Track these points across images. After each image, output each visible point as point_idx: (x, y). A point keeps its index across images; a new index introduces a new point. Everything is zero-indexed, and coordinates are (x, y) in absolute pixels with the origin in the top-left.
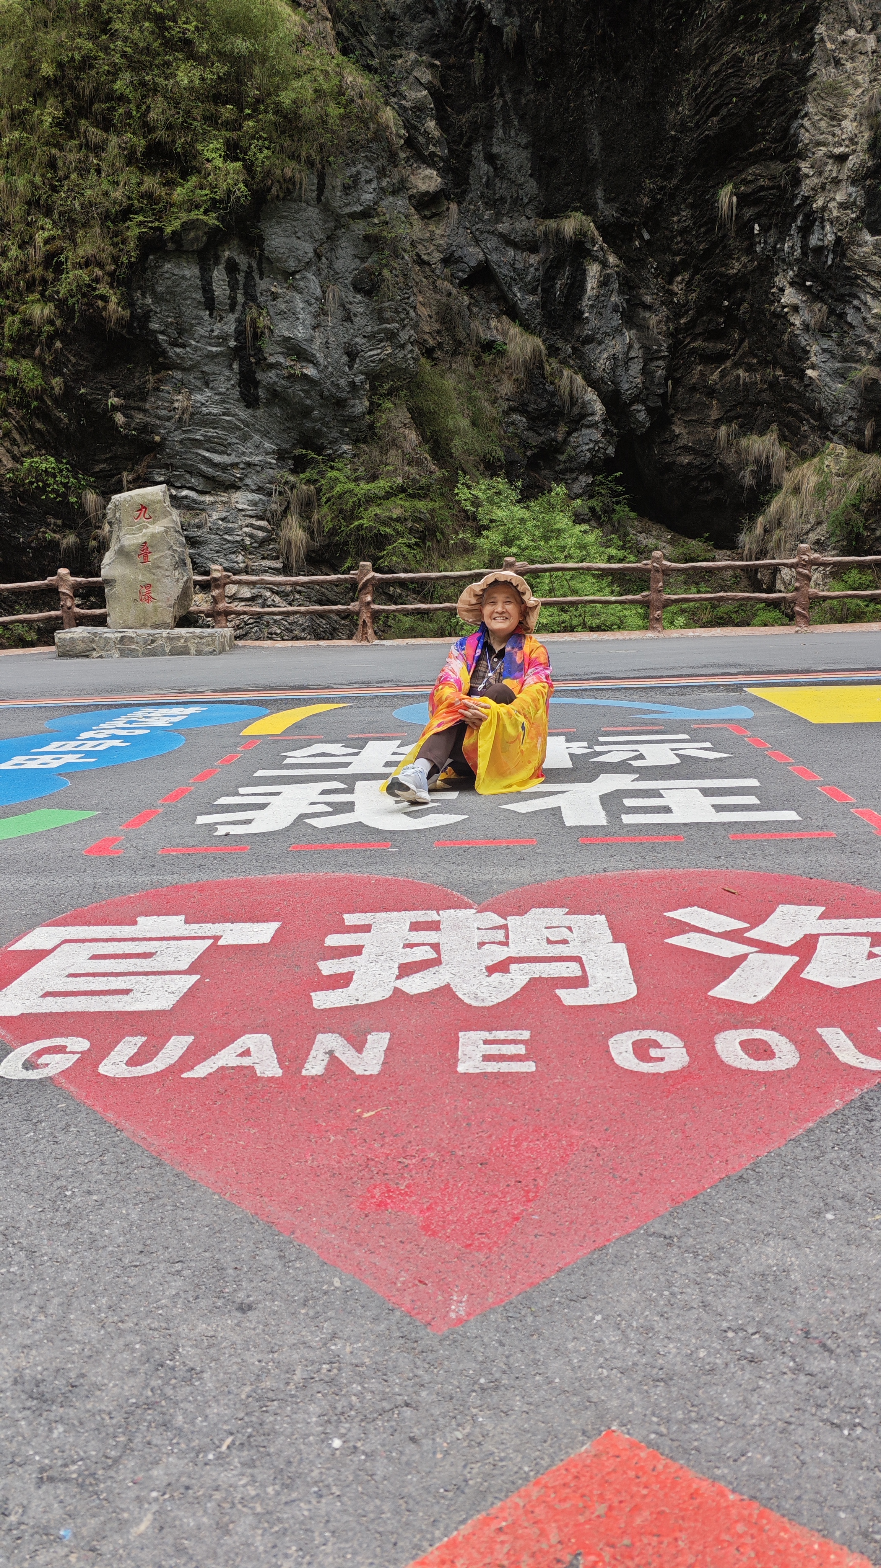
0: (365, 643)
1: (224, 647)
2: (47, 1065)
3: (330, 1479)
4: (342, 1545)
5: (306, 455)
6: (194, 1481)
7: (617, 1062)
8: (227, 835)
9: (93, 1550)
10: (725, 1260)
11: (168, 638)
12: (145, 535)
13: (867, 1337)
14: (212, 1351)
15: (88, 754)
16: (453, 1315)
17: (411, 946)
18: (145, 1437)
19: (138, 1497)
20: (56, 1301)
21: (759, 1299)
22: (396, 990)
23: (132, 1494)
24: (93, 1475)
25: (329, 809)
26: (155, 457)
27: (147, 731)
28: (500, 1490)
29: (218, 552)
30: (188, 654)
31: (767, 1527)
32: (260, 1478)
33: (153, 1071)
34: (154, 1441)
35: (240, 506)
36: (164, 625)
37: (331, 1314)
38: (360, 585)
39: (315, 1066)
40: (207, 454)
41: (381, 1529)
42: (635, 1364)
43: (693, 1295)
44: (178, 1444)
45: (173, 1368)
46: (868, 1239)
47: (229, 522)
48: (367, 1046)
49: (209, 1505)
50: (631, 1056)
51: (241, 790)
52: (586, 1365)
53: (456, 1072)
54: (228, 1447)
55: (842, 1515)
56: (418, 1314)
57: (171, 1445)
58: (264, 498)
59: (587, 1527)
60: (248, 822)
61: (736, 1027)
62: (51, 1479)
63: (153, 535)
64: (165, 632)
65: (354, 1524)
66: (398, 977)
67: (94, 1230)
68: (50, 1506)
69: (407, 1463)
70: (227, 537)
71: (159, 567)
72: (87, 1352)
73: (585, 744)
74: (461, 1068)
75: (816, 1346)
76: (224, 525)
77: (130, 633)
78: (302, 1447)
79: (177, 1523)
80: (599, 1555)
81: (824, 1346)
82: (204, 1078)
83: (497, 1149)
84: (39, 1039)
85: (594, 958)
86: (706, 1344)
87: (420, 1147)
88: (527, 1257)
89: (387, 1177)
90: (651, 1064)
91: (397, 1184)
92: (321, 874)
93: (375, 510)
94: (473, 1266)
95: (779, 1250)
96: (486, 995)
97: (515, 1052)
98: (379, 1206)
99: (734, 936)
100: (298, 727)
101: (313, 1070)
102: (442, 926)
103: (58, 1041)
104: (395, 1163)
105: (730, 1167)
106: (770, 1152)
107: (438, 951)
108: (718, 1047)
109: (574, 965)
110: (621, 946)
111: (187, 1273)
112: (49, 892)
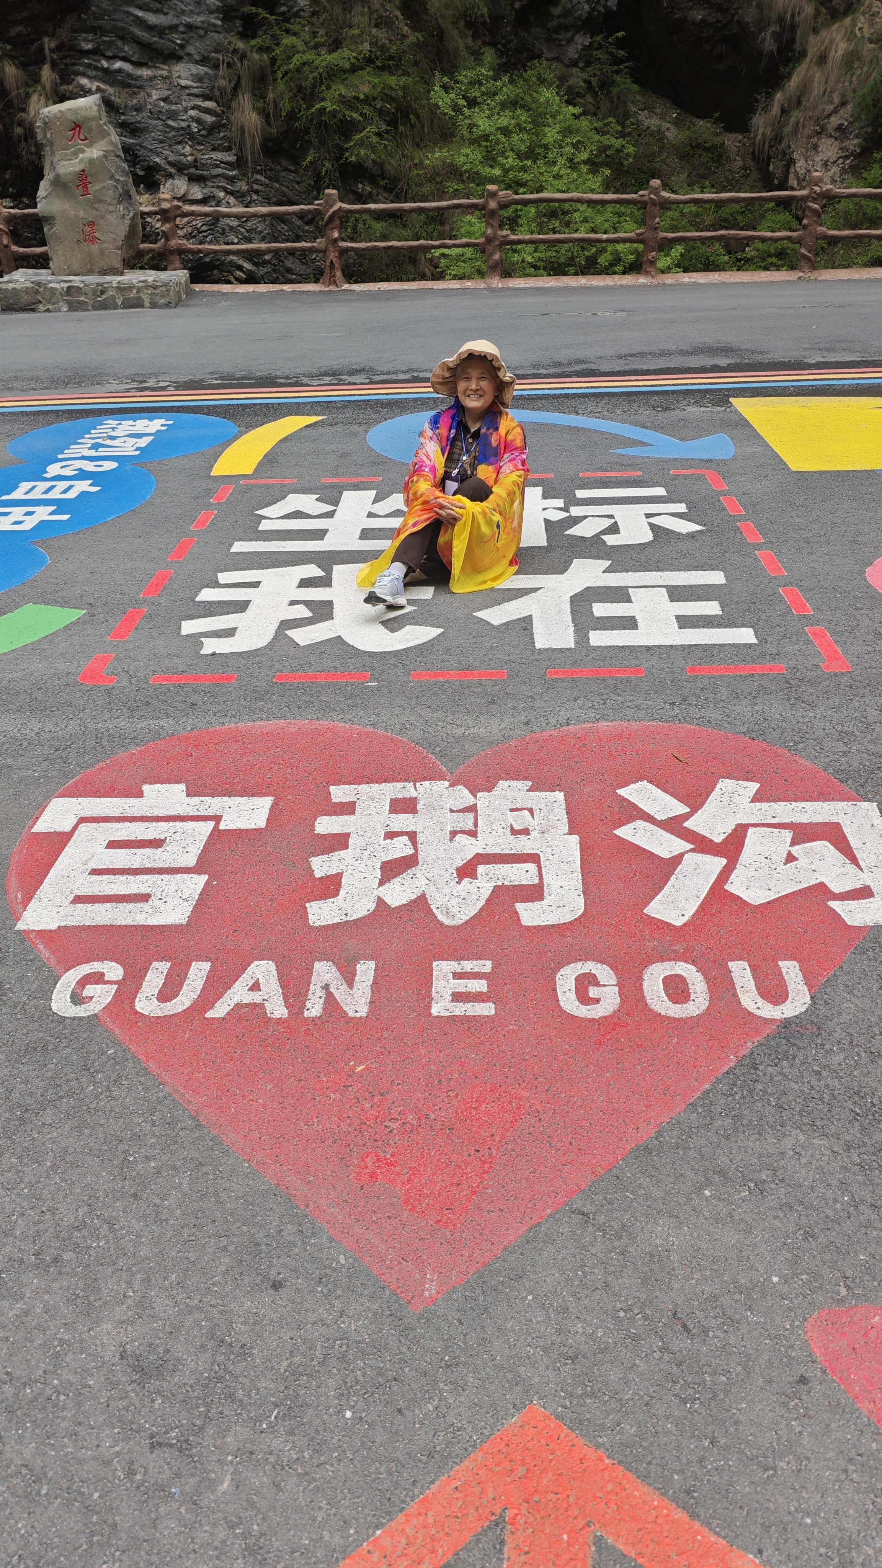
0: (333, 288)
1: (180, 297)
2: (91, 998)
3: (345, 1446)
4: (356, 1500)
5: (257, 15)
6: (255, 1447)
7: (562, 1004)
8: (214, 654)
9: (194, 1503)
10: (625, 1240)
11: (118, 288)
12: (82, 161)
13: (716, 1317)
14: (257, 1328)
15: (61, 505)
16: (427, 1294)
17: (392, 835)
18: (218, 1408)
19: (219, 1460)
20: (139, 1276)
21: (645, 1281)
22: (380, 901)
23: (215, 1458)
24: (187, 1441)
25: (307, 613)
27: (114, 465)
28: (457, 1456)
29: (162, 142)
30: (142, 306)
31: (627, 1486)
32: (298, 1443)
33: (180, 1009)
34: (226, 1412)
35: (183, 83)
36: (113, 271)
37: (339, 1292)
38: (326, 218)
39: (314, 1008)
40: (140, 14)
41: (380, 1487)
42: (553, 1344)
43: (599, 1274)
44: (241, 1414)
45: (231, 1345)
46: (732, 1217)
47: (171, 103)
48: (357, 979)
49: (267, 1467)
50: (573, 996)
51: (221, 578)
52: (519, 1343)
53: (430, 1014)
54: (275, 1417)
55: (676, 1477)
56: (401, 1292)
57: (236, 1415)
58: (210, 71)
59: (513, 1486)
60: (230, 633)
61: (662, 959)
62: (160, 1444)
63: (91, 161)
64: (115, 280)
65: (362, 1483)
66: (382, 883)
67: (157, 1201)
68: (162, 1467)
69: (397, 1433)
70: (170, 122)
71: (101, 201)
72: (168, 1329)
73: (560, 503)
74: (435, 1010)
75: (679, 1326)
76: (167, 107)
77: (76, 281)
78: (325, 1417)
79: (247, 1482)
80: (519, 1509)
81: (685, 1326)
82: (223, 1019)
83: (462, 1112)
84: (78, 964)
85: (551, 857)
86: (604, 1324)
87: (401, 1108)
88: (481, 1234)
89: (377, 1144)
90: (589, 1007)
91: (384, 1152)
92: (306, 722)
93: (340, 89)
94: (441, 1244)
95: (665, 1229)
96: (455, 910)
97: (478, 990)
98: (371, 1177)
99: (674, 826)
100: (270, 460)
101: (313, 1010)
102: (418, 807)
103: (96, 966)
104: (383, 1127)
105: (639, 1135)
106: (672, 1119)
107: (415, 844)
108: (645, 985)
109: (532, 867)
110: (575, 839)
111: (231, 1248)
112: (55, 743)
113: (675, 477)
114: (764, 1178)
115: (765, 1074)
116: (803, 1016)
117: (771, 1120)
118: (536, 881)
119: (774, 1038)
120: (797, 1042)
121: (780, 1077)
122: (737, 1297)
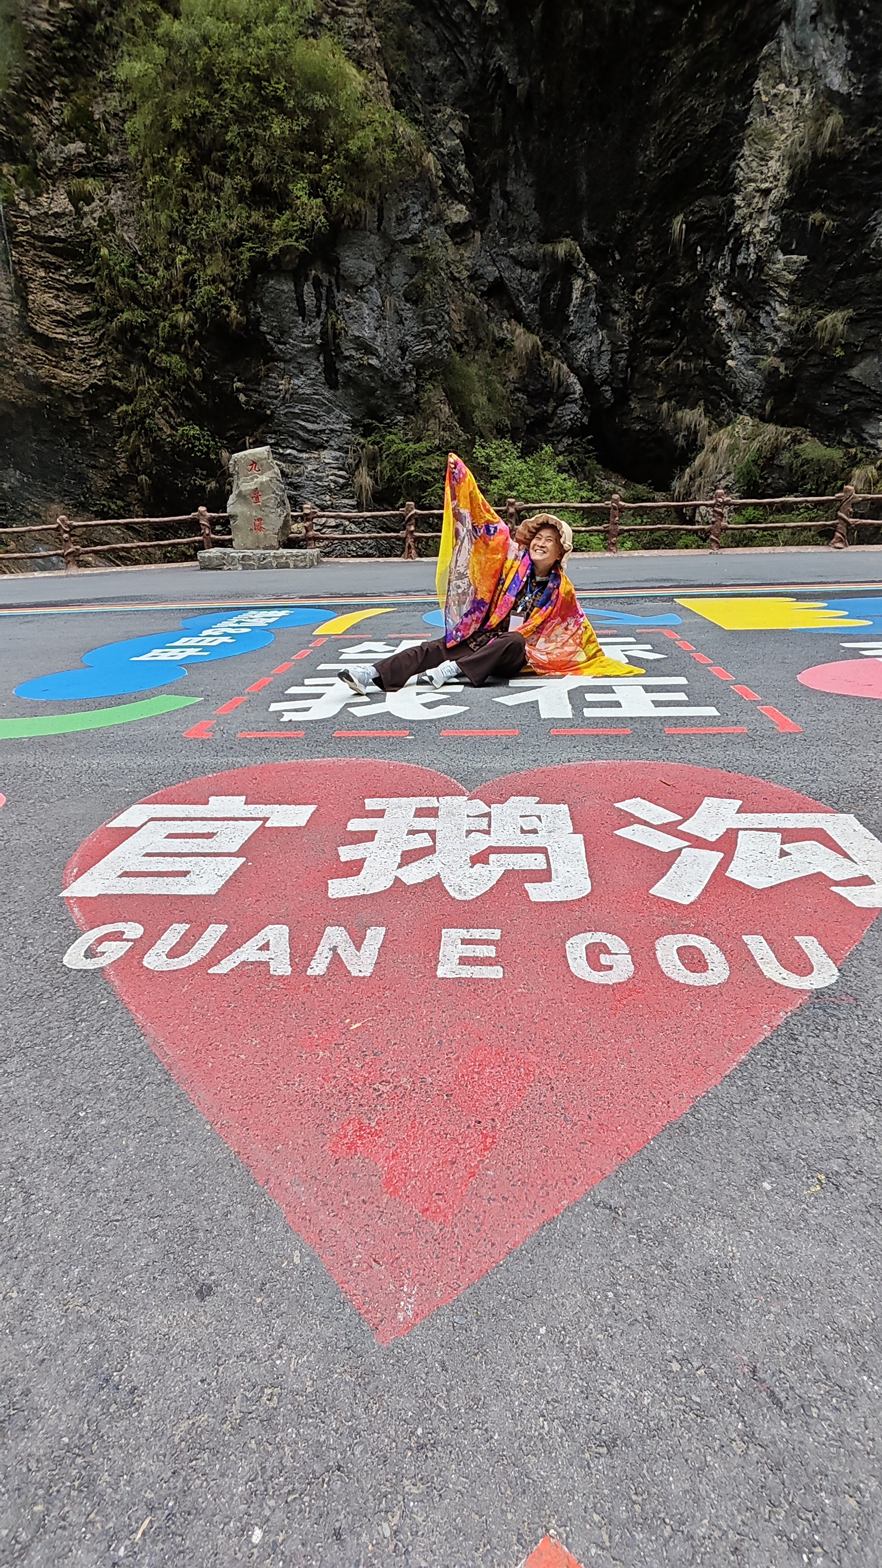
0: (409, 559)
1: (313, 563)
2: (104, 953)
5: (372, 424)
7: (573, 969)
8: (290, 721)
10: (668, 1247)
11: (275, 557)
12: (256, 482)
13: (816, 1382)
14: (161, 1360)
15: (205, 648)
16: (400, 1316)
17: (412, 832)
18: (63, 1507)
20: (33, 1269)
21: (703, 1312)
22: (397, 879)
26: (268, 426)
27: (249, 630)
29: (312, 493)
30: (289, 568)
33: (186, 965)
34: (72, 1517)
35: (327, 461)
36: (272, 547)
37: (284, 1306)
38: (406, 519)
39: (318, 966)
40: (303, 423)
43: (637, 1298)
44: (94, 1522)
45: (117, 1387)
46: (805, 1220)
47: (319, 472)
48: (365, 942)
50: (584, 963)
51: (307, 682)
52: (527, 1411)
53: (436, 976)
54: (144, 1534)
56: (367, 1312)
57: (86, 1524)
58: (343, 455)
60: (305, 710)
61: (673, 932)
63: (262, 483)
64: (272, 552)
66: (400, 866)
67: (93, 1167)
70: (318, 483)
71: (267, 506)
74: (440, 973)
75: (764, 1394)
76: (317, 474)
77: (248, 553)
78: (220, 1539)
82: (225, 975)
83: (463, 1076)
84: (104, 924)
85: (558, 850)
86: (651, 1383)
87: (395, 1070)
88: (479, 1230)
89: (362, 1109)
90: (601, 973)
91: (369, 1119)
92: (353, 759)
93: (419, 463)
94: (427, 1241)
95: (720, 1233)
96: (468, 887)
97: (486, 954)
98: (349, 1148)
99: (669, 829)
100: (356, 627)
101: (317, 969)
102: (439, 814)
103: (120, 926)
104: (371, 1090)
105: (671, 1110)
106: (708, 1092)
107: (434, 840)
108: (659, 954)
109: (541, 857)
110: (579, 837)
111: (161, 1234)
112: (151, 771)
113: (640, 634)
114: (836, 1168)
115: (807, 1045)
116: (834, 987)
117: (827, 1097)
118: (545, 867)
119: (808, 1008)
120: (835, 1013)
121: (826, 1049)
122: (840, 1347)
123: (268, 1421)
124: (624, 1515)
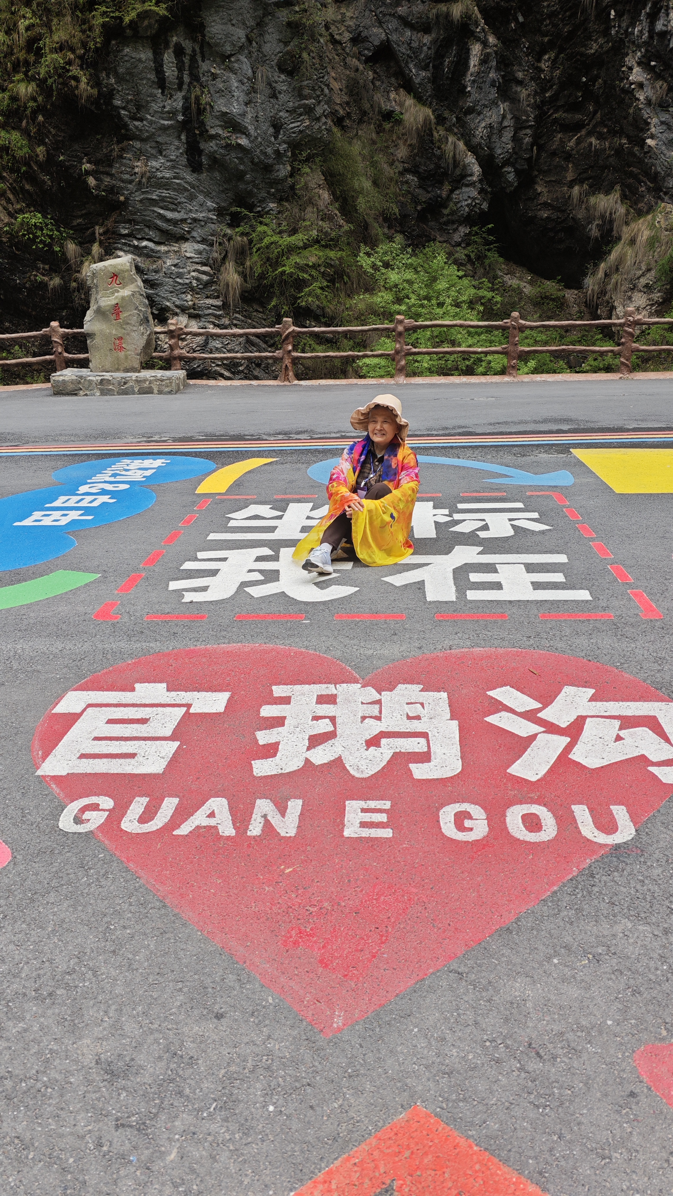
0: (287, 383)
1: (179, 387)
2: (89, 820)
3: (268, 1131)
4: (275, 1170)
5: (240, 212)
6: (197, 1129)
7: (443, 831)
8: (191, 602)
9: (148, 1169)
10: (491, 992)
11: (136, 380)
12: (116, 297)
13: (562, 1048)
14: (203, 1046)
15: (87, 510)
16: (335, 1025)
17: (316, 718)
18: (169, 1101)
19: (169, 1138)
20: (113, 1007)
21: (507, 1020)
22: (307, 761)
23: (165, 1136)
24: (144, 1123)
25: (260, 577)
26: (121, 214)
27: (127, 486)
28: (356, 1141)
29: (171, 292)
30: (152, 393)
31: (491, 1167)
32: (231, 1128)
33: (154, 828)
34: (175, 1104)
35: (188, 255)
36: (133, 370)
37: (267, 1022)
38: (283, 337)
39: (255, 829)
40: (162, 212)
41: (294, 1162)
42: (433, 1063)
43: (470, 1016)
44: (187, 1106)
45: (182, 1057)
46: (575, 978)
47: (179, 267)
48: (288, 811)
49: (206, 1144)
50: (452, 826)
51: (200, 555)
52: (406, 1062)
53: (343, 836)
54: (214, 1109)
55: (531, 1161)
56: (316, 1024)
57: (184, 1106)
58: (207, 248)
59: (400, 1164)
60: (205, 589)
61: (521, 803)
62: (123, 1125)
63: (123, 298)
64: (134, 375)
65: (280, 1158)
66: (308, 749)
67: (130, 956)
68: (123, 1142)
69: (309, 1122)
70: (178, 280)
71: (128, 324)
72: (134, 1044)
73: (446, 512)
74: (347, 833)
75: (533, 1053)
76: (176, 270)
77: (107, 376)
78: (253, 1110)
79: (190, 1154)
80: (404, 1181)
81: (538, 1054)
82: (186, 836)
83: (366, 901)
84: (81, 798)
85: (437, 734)
86: (474, 1050)
87: (319, 898)
88: (378, 985)
89: (299, 922)
90: (464, 833)
91: (305, 927)
92: (258, 644)
93: (295, 259)
94: (347, 991)
95: (523, 985)
96: (364, 767)
97: (380, 820)
98: (295, 944)
99: (530, 716)
100: (238, 485)
101: (254, 831)
102: (338, 700)
103: (94, 800)
104: (304, 911)
105: (503, 920)
106: (528, 910)
107: (334, 724)
108: (508, 820)
109: (423, 741)
110: (455, 723)
111: (185, 990)
112: (73, 657)
113: (530, 497)
114: (600, 951)
115: (600, 881)
116: (629, 843)
117: (605, 912)
118: (426, 750)
119: (607, 857)
120: (625, 860)
121: (612, 883)
122: (579, 1034)
123: (268, 1068)
124: (454, 1098)
